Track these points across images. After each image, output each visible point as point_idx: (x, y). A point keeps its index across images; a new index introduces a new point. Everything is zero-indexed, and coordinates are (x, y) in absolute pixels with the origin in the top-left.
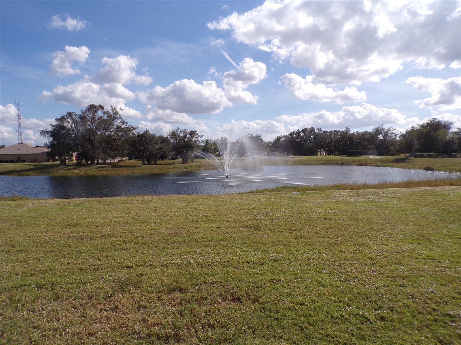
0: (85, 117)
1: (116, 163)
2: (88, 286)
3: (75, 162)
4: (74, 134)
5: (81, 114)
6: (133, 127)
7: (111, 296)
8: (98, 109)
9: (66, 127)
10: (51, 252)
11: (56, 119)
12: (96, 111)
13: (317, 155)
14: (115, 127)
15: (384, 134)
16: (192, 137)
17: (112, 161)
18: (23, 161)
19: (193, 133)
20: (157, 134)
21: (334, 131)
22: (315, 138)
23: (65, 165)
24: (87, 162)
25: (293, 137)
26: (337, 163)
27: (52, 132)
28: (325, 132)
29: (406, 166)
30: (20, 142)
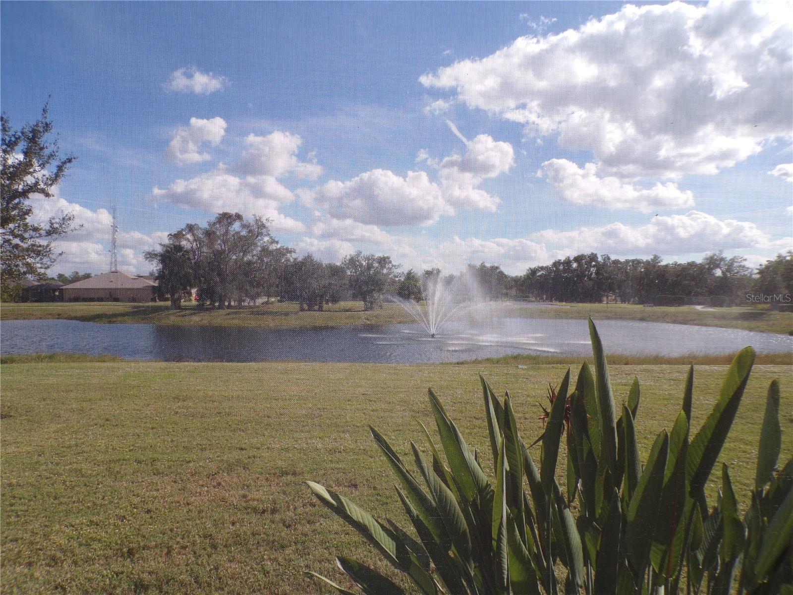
0: (214, 233)
1: (258, 307)
2: (191, 464)
3: (194, 302)
4: (195, 258)
5: (208, 227)
6: (287, 249)
7: (216, 474)
8: (235, 220)
9: (183, 247)
10: (153, 428)
11: (170, 235)
12: (230, 224)
13: (600, 301)
14: (259, 249)
15: (724, 268)
16: (383, 267)
17: (252, 304)
18: (116, 300)
19: (384, 260)
20: (325, 262)
21: (633, 261)
22: (597, 273)
23: (179, 308)
24: (212, 304)
25: (557, 271)
26: (632, 317)
27: (162, 255)
28: (616, 262)
29: (758, 327)
30: (113, 269)
